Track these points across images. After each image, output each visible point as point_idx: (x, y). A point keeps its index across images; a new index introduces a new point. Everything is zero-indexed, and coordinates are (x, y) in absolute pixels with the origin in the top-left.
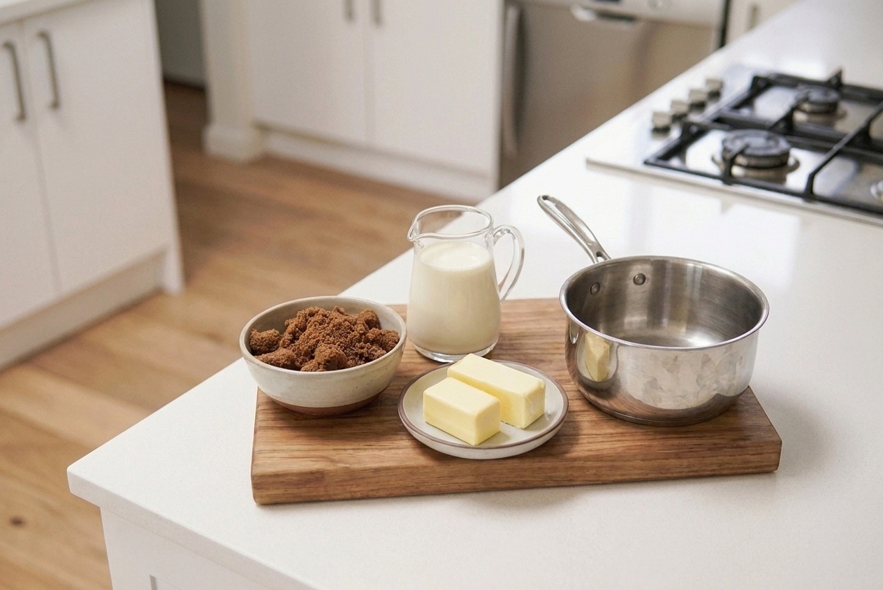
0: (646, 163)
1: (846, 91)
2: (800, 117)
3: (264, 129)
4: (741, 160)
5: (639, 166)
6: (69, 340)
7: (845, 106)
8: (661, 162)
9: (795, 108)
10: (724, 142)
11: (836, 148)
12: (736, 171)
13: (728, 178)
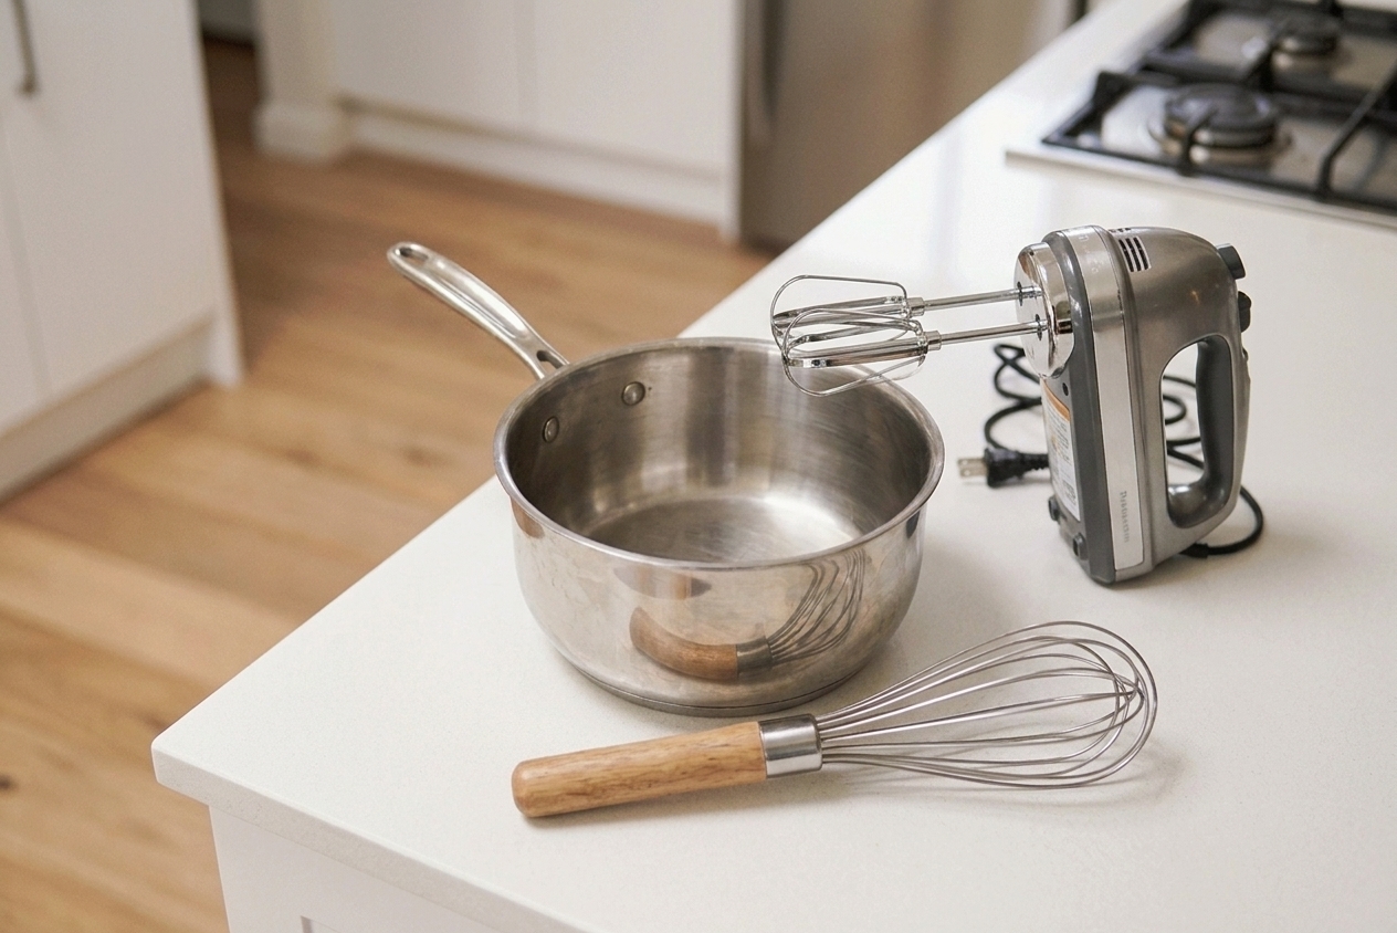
0: (1046, 142)
1: (1353, 19)
2: (1282, 61)
3: (350, 107)
4: (1204, 136)
5: (1033, 147)
6: (65, 470)
7: (1349, 43)
8: (1067, 140)
9: (1274, 48)
10: (1168, 105)
11: (1358, 113)
12: (1199, 155)
13: (1186, 167)
